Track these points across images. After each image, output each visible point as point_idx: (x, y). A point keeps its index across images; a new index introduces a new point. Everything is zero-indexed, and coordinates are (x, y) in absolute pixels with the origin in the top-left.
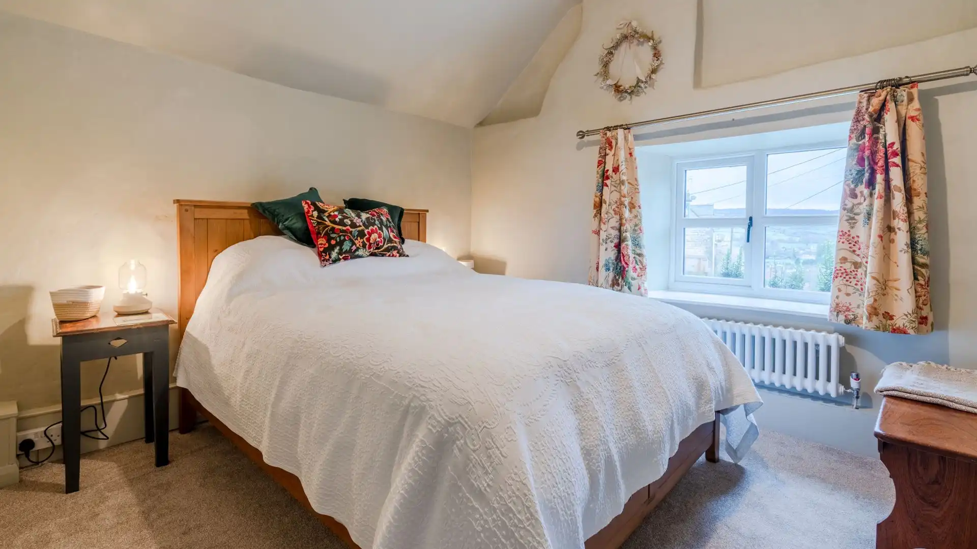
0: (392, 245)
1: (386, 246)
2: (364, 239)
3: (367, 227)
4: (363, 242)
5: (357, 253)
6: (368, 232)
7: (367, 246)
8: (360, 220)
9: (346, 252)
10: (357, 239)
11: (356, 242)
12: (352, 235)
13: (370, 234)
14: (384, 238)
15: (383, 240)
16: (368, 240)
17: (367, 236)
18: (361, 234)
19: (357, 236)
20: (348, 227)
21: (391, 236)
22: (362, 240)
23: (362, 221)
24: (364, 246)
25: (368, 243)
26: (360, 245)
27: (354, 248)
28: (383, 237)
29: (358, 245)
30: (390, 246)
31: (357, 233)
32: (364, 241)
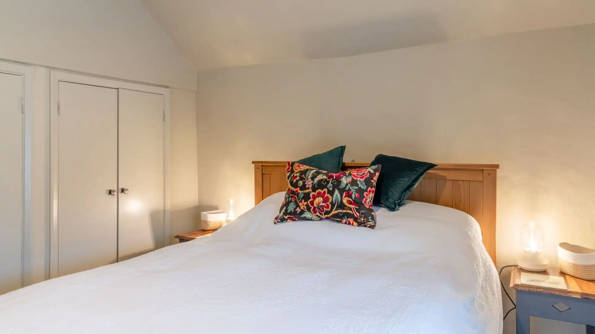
0: (344, 211)
1: (334, 212)
2: (308, 202)
3: (314, 190)
4: (307, 205)
5: (303, 216)
6: (313, 195)
7: (312, 210)
8: (312, 182)
9: (290, 213)
10: (301, 202)
11: (300, 204)
12: (298, 197)
13: (314, 197)
14: (332, 203)
15: (330, 205)
16: (312, 203)
17: (312, 199)
18: (306, 197)
19: (302, 198)
20: (298, 189)
21: (345, 201)
22: (306, 203)
23: (312, 184)
24: (309, 209)
25: (312, 207)
26: (304, 208)
27: (298, 210)
28: (330, 201)
29: (302, 208)
30: (341, 213)
31: (302, 196)
32: (308, 203)
